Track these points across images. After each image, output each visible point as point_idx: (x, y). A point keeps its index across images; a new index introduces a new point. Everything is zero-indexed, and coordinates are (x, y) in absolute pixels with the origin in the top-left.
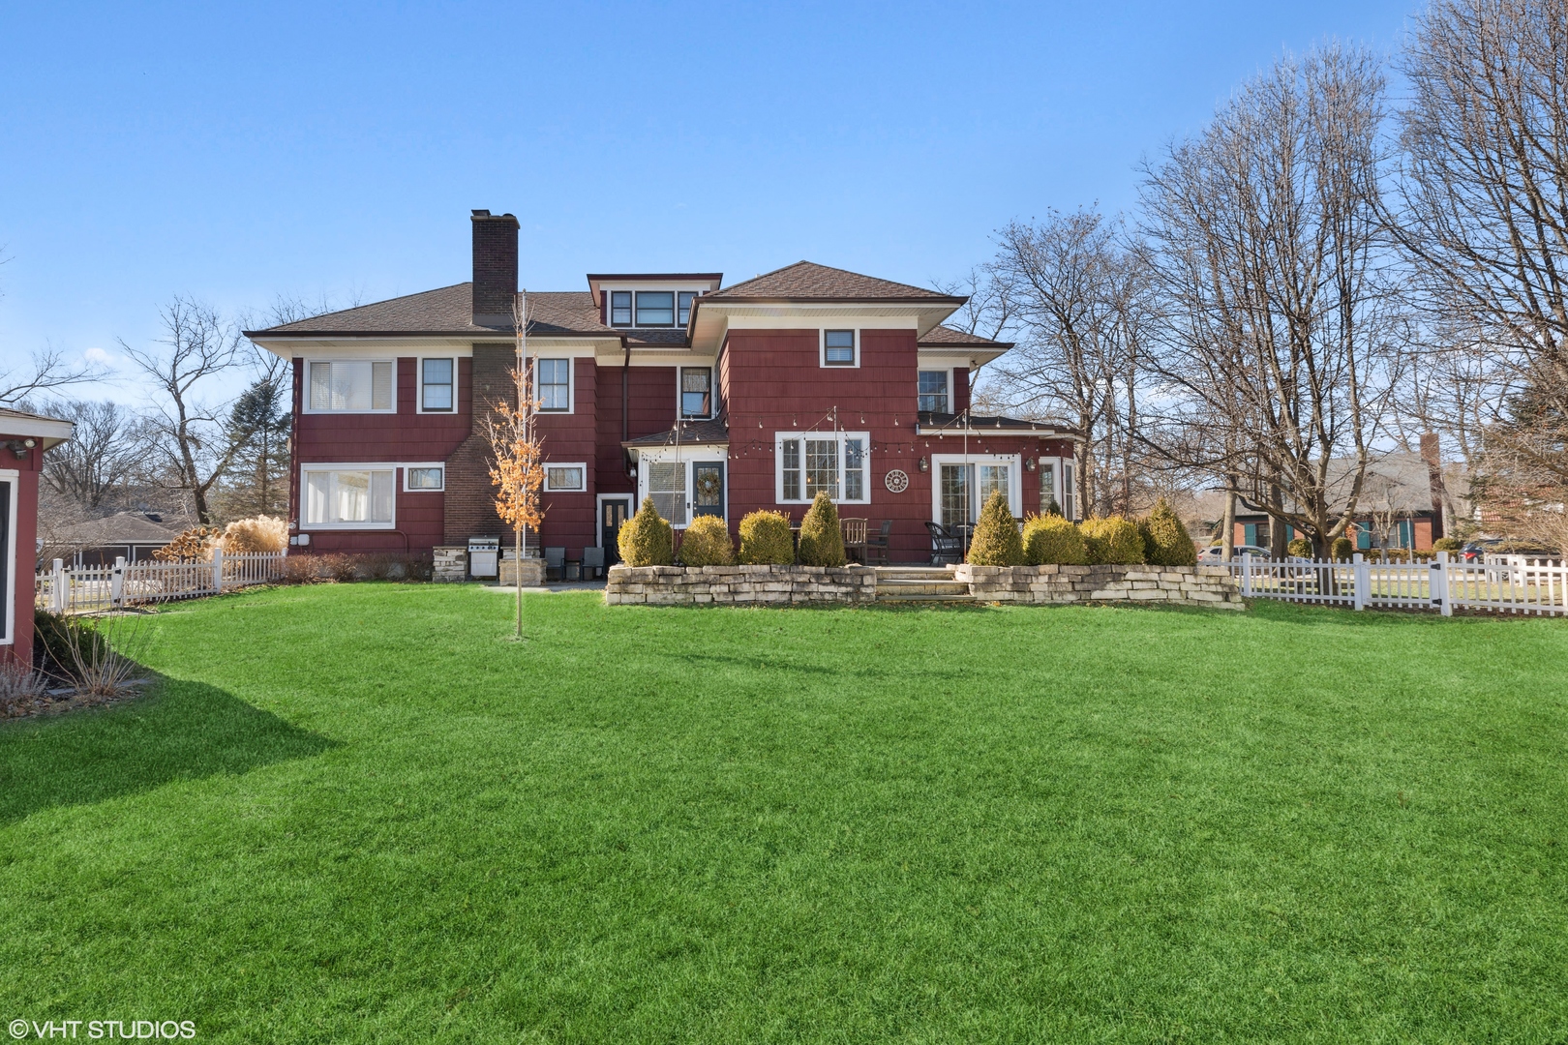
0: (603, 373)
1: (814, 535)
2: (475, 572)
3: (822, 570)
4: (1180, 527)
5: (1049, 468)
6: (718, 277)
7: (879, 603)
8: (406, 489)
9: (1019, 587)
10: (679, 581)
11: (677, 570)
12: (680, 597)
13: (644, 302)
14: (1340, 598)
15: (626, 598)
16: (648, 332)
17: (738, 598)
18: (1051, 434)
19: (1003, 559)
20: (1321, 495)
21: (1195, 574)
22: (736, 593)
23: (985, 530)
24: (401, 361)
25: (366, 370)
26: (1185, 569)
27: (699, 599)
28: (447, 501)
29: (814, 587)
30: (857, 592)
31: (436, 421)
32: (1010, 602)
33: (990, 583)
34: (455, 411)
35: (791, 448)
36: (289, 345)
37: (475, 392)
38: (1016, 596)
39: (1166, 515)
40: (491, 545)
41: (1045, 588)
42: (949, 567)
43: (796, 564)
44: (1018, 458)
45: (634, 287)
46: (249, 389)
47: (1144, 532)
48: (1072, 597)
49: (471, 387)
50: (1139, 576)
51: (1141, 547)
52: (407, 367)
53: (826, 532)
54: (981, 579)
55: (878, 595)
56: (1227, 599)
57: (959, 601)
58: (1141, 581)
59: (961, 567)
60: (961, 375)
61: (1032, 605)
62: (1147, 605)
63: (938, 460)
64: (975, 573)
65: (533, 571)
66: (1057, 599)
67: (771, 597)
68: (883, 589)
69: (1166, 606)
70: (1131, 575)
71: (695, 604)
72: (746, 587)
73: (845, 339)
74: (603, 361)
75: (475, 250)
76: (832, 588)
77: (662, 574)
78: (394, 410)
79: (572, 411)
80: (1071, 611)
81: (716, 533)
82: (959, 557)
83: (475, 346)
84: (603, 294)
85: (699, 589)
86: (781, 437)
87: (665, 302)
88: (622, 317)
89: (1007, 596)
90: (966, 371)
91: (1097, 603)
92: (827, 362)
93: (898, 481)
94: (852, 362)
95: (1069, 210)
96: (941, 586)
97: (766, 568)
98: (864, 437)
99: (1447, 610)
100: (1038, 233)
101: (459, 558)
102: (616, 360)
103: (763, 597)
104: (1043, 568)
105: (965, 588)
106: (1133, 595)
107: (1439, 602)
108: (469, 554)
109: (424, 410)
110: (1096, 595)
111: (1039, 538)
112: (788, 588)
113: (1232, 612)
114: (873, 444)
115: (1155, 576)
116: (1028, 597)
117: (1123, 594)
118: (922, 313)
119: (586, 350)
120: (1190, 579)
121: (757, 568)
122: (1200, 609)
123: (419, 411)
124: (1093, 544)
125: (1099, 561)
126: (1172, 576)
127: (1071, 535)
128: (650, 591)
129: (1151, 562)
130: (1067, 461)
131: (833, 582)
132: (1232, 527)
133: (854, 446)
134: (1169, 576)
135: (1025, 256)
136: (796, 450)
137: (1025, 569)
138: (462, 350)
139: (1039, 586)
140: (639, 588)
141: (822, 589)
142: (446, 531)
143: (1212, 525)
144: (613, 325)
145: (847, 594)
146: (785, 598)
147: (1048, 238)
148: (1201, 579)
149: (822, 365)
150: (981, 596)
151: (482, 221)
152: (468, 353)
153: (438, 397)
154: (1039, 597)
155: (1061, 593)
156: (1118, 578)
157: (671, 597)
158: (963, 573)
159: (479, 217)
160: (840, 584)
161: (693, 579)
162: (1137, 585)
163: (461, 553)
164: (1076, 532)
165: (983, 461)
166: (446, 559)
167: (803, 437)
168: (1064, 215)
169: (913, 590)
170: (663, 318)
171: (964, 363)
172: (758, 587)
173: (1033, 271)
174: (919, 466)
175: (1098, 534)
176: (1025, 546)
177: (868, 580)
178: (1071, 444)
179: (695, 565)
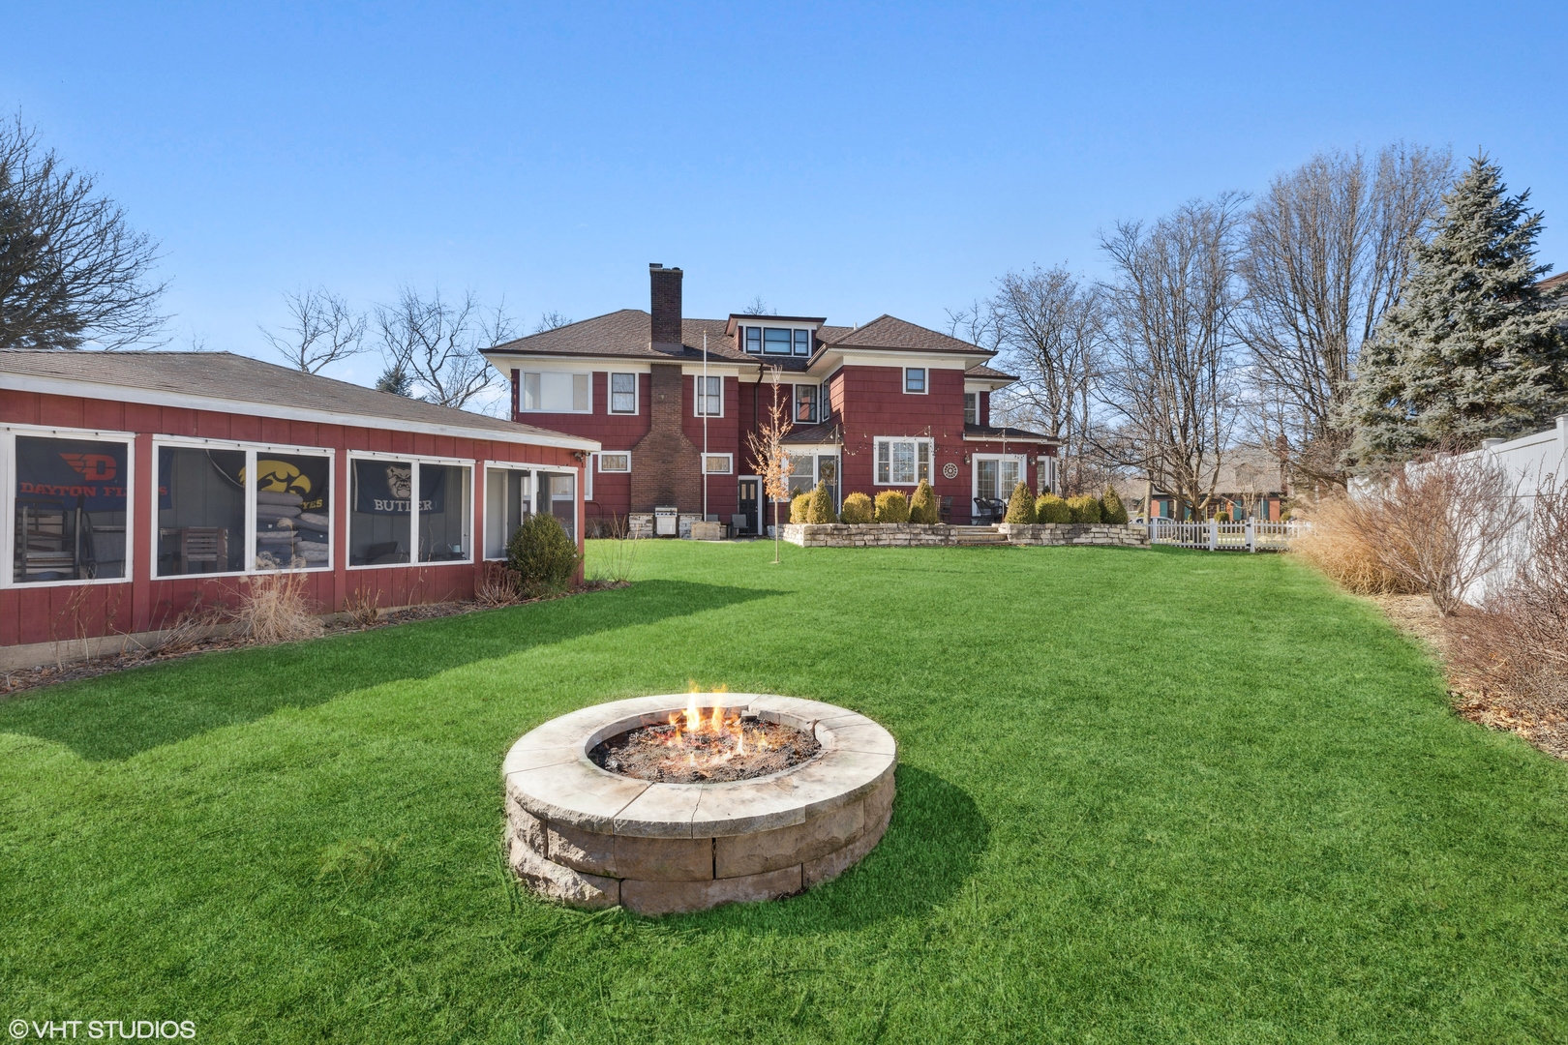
0: (743, 386)
1: (921, 506)
2: (660, 531)
3: (927, 526)
4: (1119, 502)
5: (1043, 463)
6: (823, 320)
7: (959, 544)
8: (600, 471)
9: (1035, 537)
10: (846, 532)
11: (844, 526)
12: (846, 542)
13: (770, 335)
14: (1203, 544)
15: (814, 543)
16: (773, 358)
17: (880, 543)
18: (1045, 442)
19: (1027, 520)
20: (1196, 483)
21: (1127, 529)
22: (878, 540)
23: (1016, 503)
24: (595, 374)
25: (568, 380)
26: (1122, 526)
27: (857, 543)
28: (633, 480)
29: (923, 536)
30: (947, 539)
31: (622, 421)
32: (1030, 544)
33: (1019, 534)
34: (637, 413)
35: (884, 447)
36: (510, 359)
37: (653, 400)
38: (1033, 541)
39: (1112, 495)
40: (672, 513)
41: (1049, 536)
42: (994, 525)
43: (910, 522)
44: (1024, 457)
45: (762, 324)
46: (382, 375)
47: (1101, 504)
48: (1063, 542)
49: (650, 396)
50: (1098, 530)
51: (1099, 513)
52: (600, 379)
53: (928, 504)
54: (1015, 531)
55: (959, 541)
56: (1142, 543)
57: (1002, 543)
58: (1099, 533)
59: (1002, 525)
60: (985, 396)
61: (1042, 545)
62: (1102, 546)
63: (977, 457)
64: (1012, 528)
65: (714, 530)
66: (1055, 543)
67: (898, 542)
68: (961, 537)
69: (1111, 546)
70: (1094, 530)
71: (856, 547)
72: (884, 536)
73: (919, 375)
74: (744, 378)
75: (652, 294)
76: (933, 537)
77: (836, 529)
78: (590, 411)
79: (722, 416)
80: (1062, 549)
81: (865, 503)
82: (999, 519)
83: (653, 365)
84: (741, 328)
85: (857, 538)
86: (877, 440)
87: (784, 336)
88: (754, 346)
89: (1029, 541)
90: (988, 393)
91: (1076, 545)
92: (907, 390)
93: (951, 471)
94: (923, 391)
95: (1048, 266)
96: (993, 537)
97: (895, 525)
98: (930, 441)
99: (1253, 550)
100: (1026, 281)
101: (648, 521)
102: (753, 379)
103: (894, 542)
104: (1048, 525)
105: (1005, 537)
106: (1095, 541)
107: (1249, 545)
108: (655, 519)
109: (613, 411)
110: (1075, 541)
111: (1046, 508)
112: (908, 537)
113: (1144, 549)
114: (936, 446)
115: (1106, 530)
116: (1040, 542)
117: (1089, 540)
118: (967, 360)
119: (732, 371)
120: (1124, 531)
121: (890, 525)
122: (1129, 547)
123: (610, 413)
124: (1074, 511)
125: (1077, 522)
126: (1115, 530)
127: (1062, 506)
128: (829, 539)
129: (1104, 522)
130: (1054, 459)
131: (933, 533)
132: (1150, 503)
133: (923, 448)
134: (1113, 530)
135: (1016, 295)
136: (887, 449)
137: (1038, 526)
138: (642, 368)
139: (1046, 535)
140: (822, 537)
141: (927, 537)
142: (632, 502)
143: (1138, 502)
144: (748, 352)
145: (941, 540)
146: (906, 543)
147: (1033, 284)
148: (1130, 532)
149: (904, 392)
150: (1015, 541)
151: (658, 273)
152: (647, 370)
153: (624, 402)
154: (1046, 542)
155: (1057, 540)
156: (1087, 531)
157: (842, 542)
158: (1004, 528)
159: (656, 269)
160: (937, 535)
161: (854, 531)
162: (1097, 535)
163: (650, 518)
164: (1065, 505)
165: (1004, 459)
166: (638, 522)
167: (892, 440)
168: (1044, 271)
169: (977, 538)
170: (783, 348)
171: (986, 388)
172: (891, 536)
173: (1022, 310)
174: (965, 461)
175: (1077, 506)
176: (1038, 512)
177: (953, 532)
178: (1055, 447)
179: (853, 523)
